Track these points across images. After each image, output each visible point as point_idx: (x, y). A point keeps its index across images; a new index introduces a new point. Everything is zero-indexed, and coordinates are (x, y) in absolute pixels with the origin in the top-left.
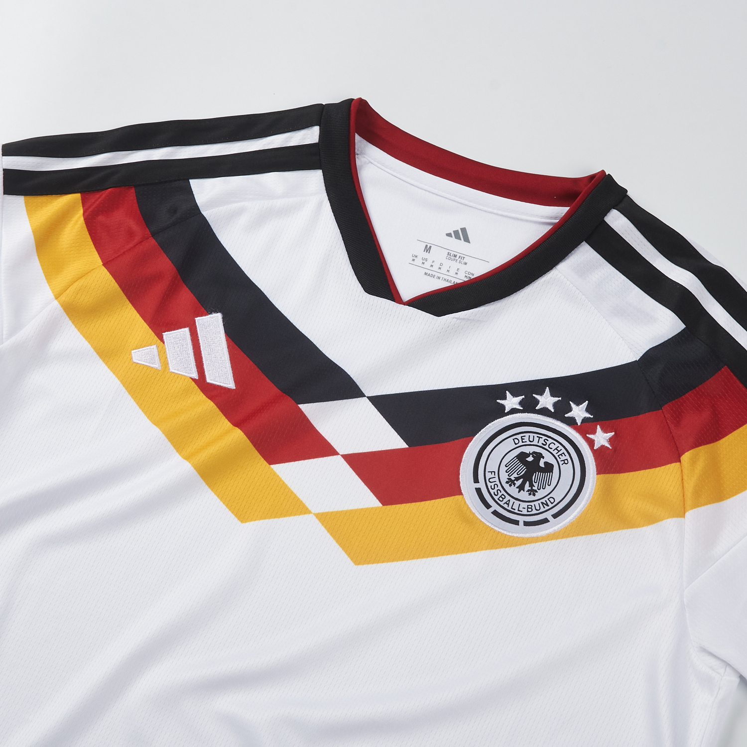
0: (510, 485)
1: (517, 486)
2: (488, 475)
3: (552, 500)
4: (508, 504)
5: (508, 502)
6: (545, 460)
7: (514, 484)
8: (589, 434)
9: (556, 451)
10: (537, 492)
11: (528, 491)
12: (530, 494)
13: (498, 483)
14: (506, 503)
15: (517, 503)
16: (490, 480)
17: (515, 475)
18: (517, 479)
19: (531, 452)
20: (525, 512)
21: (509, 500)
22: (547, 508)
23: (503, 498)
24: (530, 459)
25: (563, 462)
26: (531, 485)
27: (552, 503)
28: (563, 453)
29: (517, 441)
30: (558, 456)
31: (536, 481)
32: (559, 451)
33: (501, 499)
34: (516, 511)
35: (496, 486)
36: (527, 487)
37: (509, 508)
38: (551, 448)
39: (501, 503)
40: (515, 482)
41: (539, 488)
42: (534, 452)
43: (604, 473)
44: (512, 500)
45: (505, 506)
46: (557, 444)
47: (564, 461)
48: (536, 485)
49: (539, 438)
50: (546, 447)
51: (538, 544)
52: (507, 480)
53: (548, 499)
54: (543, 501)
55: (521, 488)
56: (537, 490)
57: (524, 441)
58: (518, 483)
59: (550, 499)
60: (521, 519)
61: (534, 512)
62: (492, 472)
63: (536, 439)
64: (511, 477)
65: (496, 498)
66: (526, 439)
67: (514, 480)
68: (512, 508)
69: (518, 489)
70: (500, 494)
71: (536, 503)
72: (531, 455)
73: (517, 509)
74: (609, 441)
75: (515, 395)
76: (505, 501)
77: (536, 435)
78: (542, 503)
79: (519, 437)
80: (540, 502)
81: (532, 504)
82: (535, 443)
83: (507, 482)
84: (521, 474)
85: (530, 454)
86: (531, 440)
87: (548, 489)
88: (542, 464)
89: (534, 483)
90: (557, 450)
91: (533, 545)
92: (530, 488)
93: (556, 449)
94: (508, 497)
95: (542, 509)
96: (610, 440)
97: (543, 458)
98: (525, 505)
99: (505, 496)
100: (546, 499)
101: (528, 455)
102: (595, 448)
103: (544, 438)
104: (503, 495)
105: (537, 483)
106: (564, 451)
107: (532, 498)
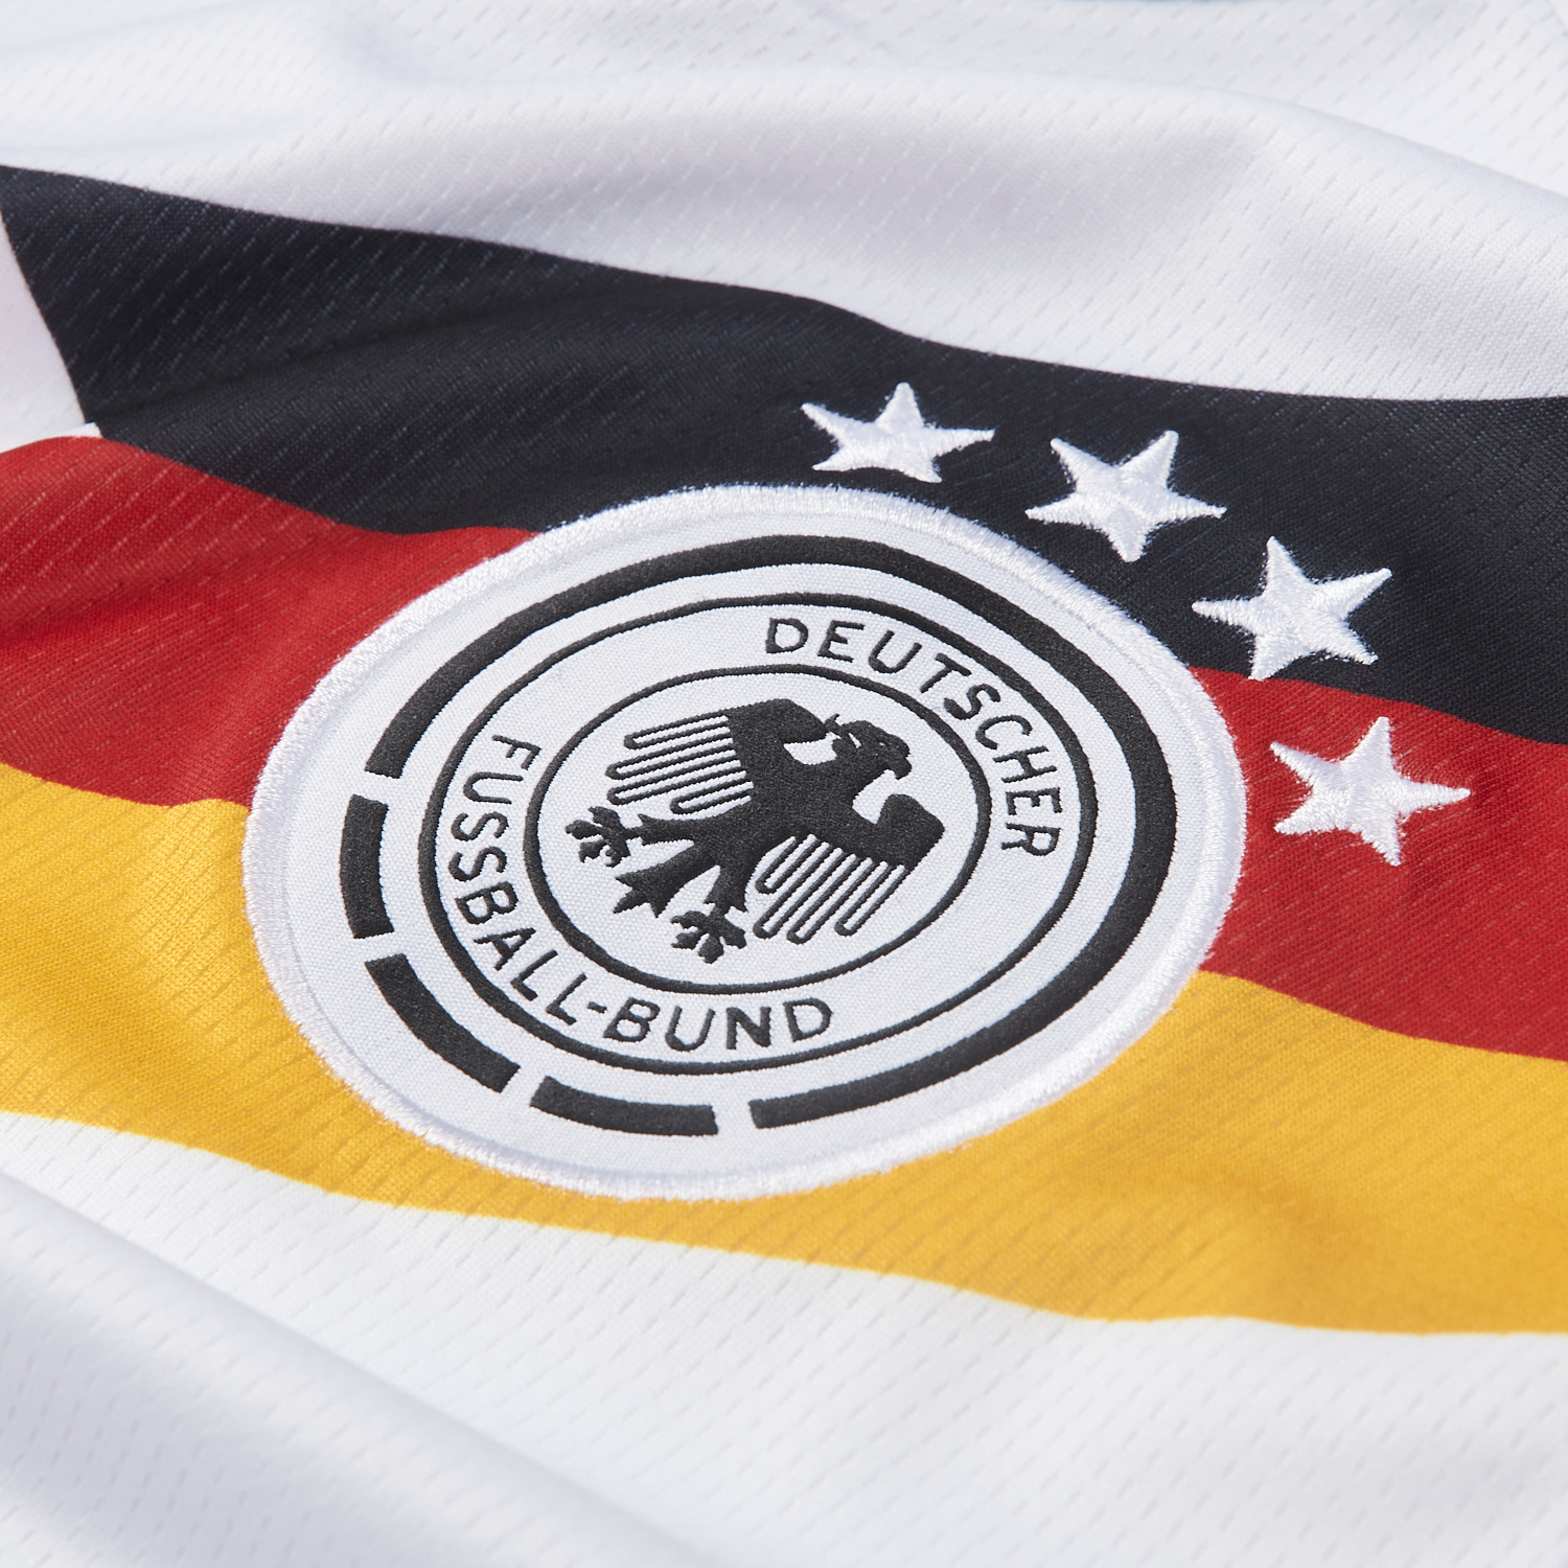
0: (589, 852)
1: (627, 866)
2: (485, 754)
3: (809, 1018)
4: (507, 953)
5: (510, 942)
6: (905, 787)
7: (620, 853)
8: (1290, 743)
9: (1015, 768)
10: (741, 944)
11: (686, 920)
12: (686, 943)
13: (517, 816)
14: (497, 941)
15: (572, 962)
16: (477, 786)
17: (659, 808)
18: (654, 832)
19: (839, 722)
20: (589, 1030)
21: (527, 934)
22: (748, 1049)
23: (493, 908)
24: (815, 753)
25: (1021, 835)
26: (729, 895)
27: (798, 1035)
28: (1055, 794)
29: (787, 636)
30: (1011, 797)
31: (769, 883)
32: (1032, 773)
33: (478, 907)
34: (537, 1009)
35: (494, 824)
36: (694, 895)
37: (501, 980)
38: (993, 746)
39: (465, 932)
40: (634, 844)
41: (767, 927)
42: (863, 729)
43: (1263, 975)
44: (548, 937)
45: (485, 958)
46: (1044, 733)
47: (1031, 832)
48: (757, 903)
49: (951, 666)
50: (966, 730)
51: (553, 1234)
52: (589, 818)
53: (790, 1007)
54: (751, 1005)
55: (652, 889)
56: (749, 936)
57: (835, 647)
58: (645, 856)
59: (798, 1010)
60: (536, 1061)
61: (654, 1047)
62: (516, 745)
63: (926, 665)
64: (617, 809)
65: (451, 890)
66: (859, 646)
67: (633, 834)
68: (518, 983)
69: (626, 889)
70: (489, 876)
71: (695, 1008)
72: (831, 737)
73: (546, 997)
74: (1405, 827)
75: (937, 412)
76: (498, 924)
77: (933, 646)
78: (736, 1017)
79: (818, 620)
80: (722, 1003)
81: (666, 1001)
82: (907, 682)
83: (579, 830)
84: (695, 816)
85: (832, 725)
86: (889, 657)
87: (828, 948)
88: (870, 803)
89: (751, 888)
90: (1025, 763)
91: (517, 1229)
92: (707, 910)
93: (1022, 757)
94: (529, 911)
95: (715, 1050)
96: (1417, 828)
97: (903, 770)
98: (615, 991)
99: (514, 899)
100: (776, 1000)
101: (813, 730)
102: (1284, 827)
103: (981, 675)
104: (508, 888)
105: (774, 897)
106: (1066, 780)
107: (689, 966)
